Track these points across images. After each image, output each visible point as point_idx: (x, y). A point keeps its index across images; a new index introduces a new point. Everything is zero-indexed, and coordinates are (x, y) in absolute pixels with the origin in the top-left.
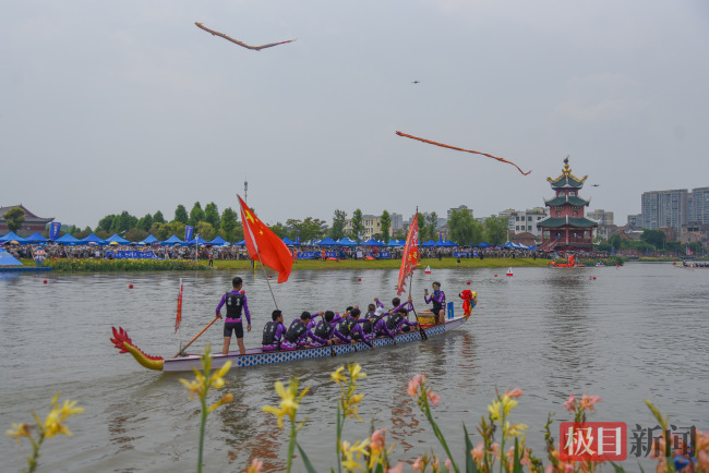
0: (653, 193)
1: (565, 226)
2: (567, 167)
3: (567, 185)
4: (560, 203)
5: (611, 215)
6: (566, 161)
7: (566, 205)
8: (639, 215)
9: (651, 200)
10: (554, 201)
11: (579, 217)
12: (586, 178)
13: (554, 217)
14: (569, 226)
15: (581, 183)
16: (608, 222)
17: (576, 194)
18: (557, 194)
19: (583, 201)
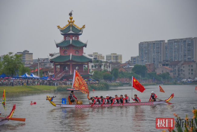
0: (145, 42)
1: (69, 61)
2: (71, 19)
3: (71, 32)
4: (66, 45)
6: (71, 14)
7: (70, 46)
8: (138, 57)
9: (144, 47)
10: (62, 43)
11: (80, 55)
12: (84, 27)
13: (63, 55)
14: (72, 61)
15: (81, 30)
17: (78, 38)
18: (65, 38)
19: (82, 43)
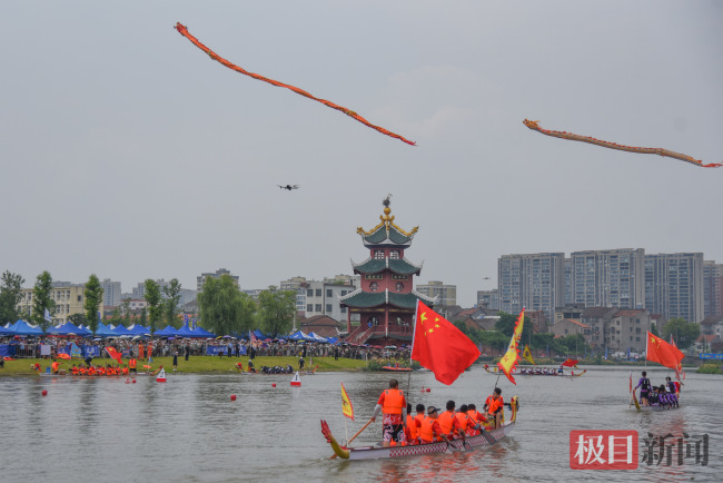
0: (515, 257)
1: (384, 305)
2: (387, 213)
3: (387, 241)
4: (376, 269)
5: (453, 289)
6: (386, 203)
7: (386, 272)
8: (495, 292)
9: (513, 269)
10: (367, 265)
11: (405, 292)
12: (415, 230)
13: (368, 291)
14: (390, 306)
15: (408, 239)
16: (448, 301)
17: (401, 254)
18: (373, 254)
19: (411, 266)
